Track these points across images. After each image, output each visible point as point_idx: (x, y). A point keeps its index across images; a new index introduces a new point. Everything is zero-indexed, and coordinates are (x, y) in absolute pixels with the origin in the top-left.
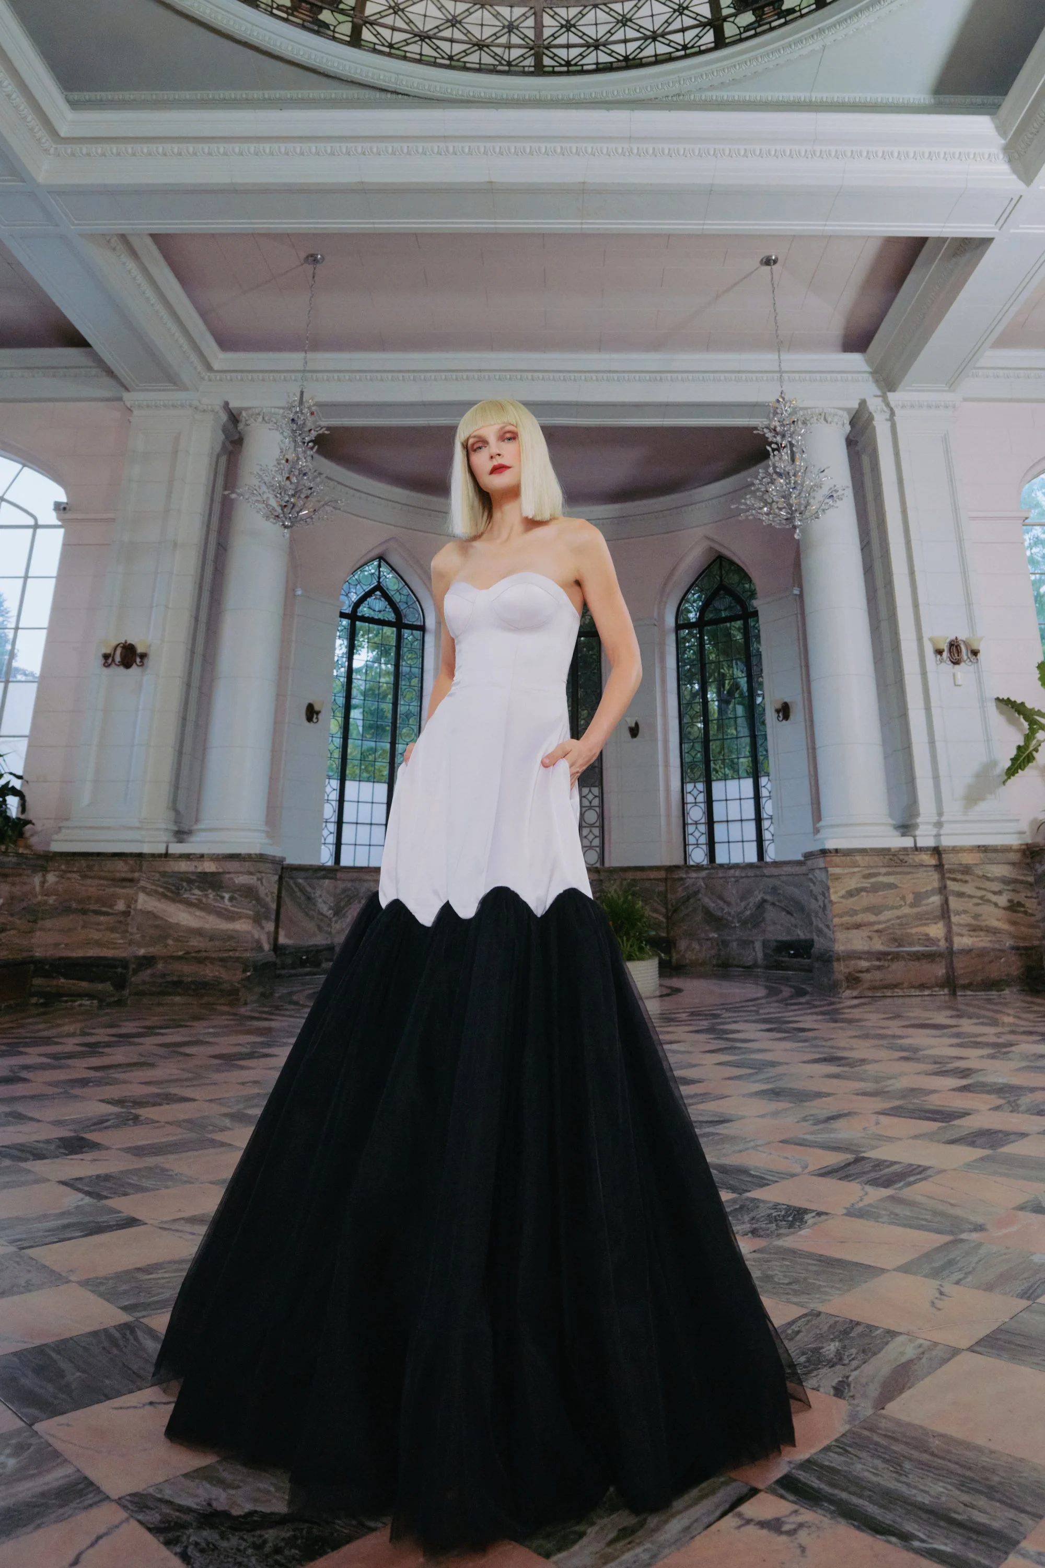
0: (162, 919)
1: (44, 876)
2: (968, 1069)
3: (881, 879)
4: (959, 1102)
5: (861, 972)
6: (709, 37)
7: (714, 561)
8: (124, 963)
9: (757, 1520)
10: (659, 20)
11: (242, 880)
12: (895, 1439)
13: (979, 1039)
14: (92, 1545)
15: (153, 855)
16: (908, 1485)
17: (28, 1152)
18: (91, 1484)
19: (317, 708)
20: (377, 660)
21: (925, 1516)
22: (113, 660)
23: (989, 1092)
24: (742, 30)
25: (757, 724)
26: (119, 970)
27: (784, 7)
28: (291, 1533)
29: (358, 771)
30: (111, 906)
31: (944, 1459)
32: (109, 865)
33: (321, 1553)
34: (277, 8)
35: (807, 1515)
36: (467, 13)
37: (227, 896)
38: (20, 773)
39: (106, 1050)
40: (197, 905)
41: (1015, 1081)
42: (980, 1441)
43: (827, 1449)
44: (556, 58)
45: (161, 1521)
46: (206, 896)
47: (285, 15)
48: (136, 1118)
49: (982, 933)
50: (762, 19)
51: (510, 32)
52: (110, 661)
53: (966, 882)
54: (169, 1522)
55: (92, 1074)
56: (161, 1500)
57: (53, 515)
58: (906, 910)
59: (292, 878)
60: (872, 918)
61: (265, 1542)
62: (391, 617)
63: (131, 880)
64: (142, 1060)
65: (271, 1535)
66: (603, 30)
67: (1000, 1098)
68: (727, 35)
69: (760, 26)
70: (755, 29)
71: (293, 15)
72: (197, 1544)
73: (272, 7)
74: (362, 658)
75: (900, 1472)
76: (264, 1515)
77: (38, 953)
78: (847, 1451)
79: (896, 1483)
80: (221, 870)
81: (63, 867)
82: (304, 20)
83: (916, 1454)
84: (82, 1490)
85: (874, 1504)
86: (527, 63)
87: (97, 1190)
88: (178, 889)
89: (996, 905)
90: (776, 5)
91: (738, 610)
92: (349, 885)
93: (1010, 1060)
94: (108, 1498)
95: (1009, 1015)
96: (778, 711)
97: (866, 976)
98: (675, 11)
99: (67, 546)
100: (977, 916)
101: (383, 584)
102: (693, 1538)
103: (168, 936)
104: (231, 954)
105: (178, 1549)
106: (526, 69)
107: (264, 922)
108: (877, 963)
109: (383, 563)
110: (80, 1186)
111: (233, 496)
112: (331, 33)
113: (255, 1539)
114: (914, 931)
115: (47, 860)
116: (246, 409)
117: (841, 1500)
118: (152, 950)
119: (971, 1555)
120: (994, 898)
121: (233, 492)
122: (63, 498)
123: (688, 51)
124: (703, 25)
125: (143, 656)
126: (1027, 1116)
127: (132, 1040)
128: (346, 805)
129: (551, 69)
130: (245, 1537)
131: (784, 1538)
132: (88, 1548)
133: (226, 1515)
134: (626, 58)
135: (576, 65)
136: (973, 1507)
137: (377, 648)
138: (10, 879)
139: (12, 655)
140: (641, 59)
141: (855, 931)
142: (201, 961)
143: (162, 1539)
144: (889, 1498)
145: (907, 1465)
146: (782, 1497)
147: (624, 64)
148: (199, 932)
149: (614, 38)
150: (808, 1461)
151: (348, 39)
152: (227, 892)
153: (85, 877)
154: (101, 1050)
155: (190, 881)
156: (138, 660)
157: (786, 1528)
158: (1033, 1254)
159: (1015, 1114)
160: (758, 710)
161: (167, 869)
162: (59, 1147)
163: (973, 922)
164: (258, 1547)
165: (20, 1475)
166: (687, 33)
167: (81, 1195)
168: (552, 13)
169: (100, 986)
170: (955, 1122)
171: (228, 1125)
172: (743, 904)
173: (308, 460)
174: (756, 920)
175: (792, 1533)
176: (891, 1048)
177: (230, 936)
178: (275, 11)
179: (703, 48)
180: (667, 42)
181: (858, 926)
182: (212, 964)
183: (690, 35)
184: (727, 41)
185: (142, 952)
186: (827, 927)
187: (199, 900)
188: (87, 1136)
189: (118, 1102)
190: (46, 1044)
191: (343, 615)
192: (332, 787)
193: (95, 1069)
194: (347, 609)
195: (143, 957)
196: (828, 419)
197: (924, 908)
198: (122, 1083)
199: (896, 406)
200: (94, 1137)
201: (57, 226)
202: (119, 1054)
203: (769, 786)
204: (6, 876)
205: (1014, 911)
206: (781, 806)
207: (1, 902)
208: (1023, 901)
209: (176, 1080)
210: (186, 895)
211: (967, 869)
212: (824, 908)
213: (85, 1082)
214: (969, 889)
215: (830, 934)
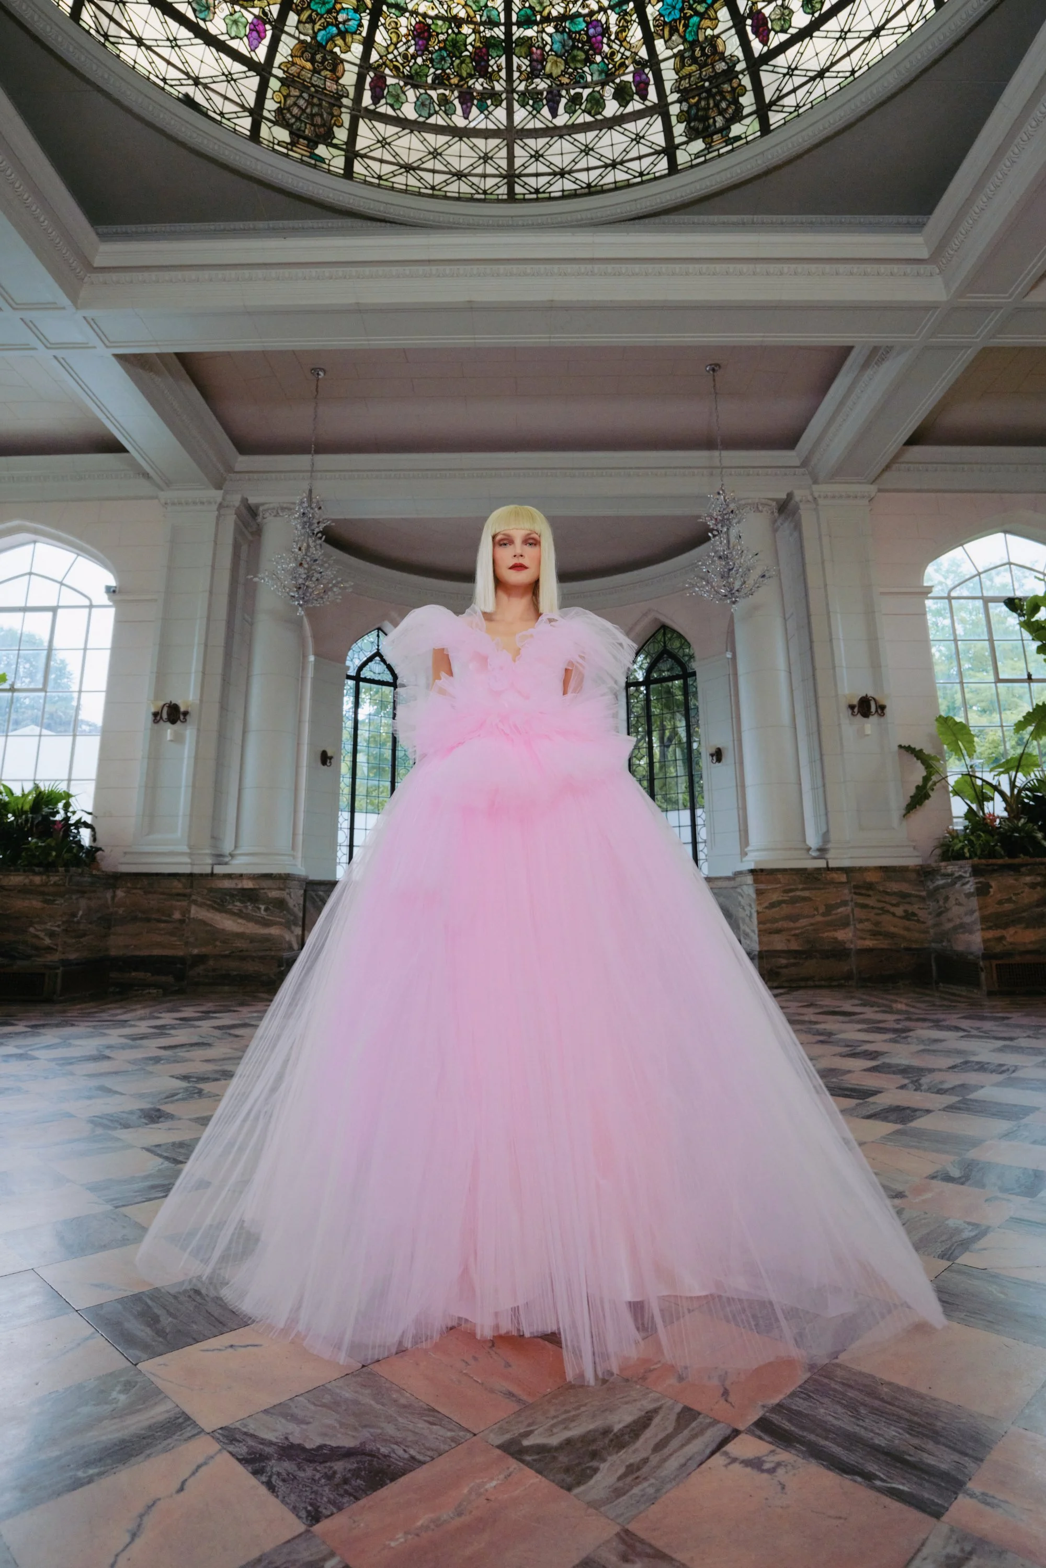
0: (211, 925)
1: (114, 892)
2: (876, 1052)
3: (798, 893)
4: (871, 1081)
5: (781, 967)
6: (663, 164)
7: (659, 630)
8: (182, 960)
9: (742, 1458)
10: (618, 149)
11: (274, 894)
12: (850, 1386)
13: (881, 1025)
14: (193, 1473)
15: (201, 875)
16: (866, 1429)
17: (117, 1121)
18: (188, 1418)
19: (329, 754)
20: (377, 713)
21: (883, 1457)
22: (161, 718)
23: (894, 1073)
24: (693, 157)
25: (694, 764)
26: (179, 966)
27: (731, 135)
28: (356, 1465)
29: (364, 805)
30: (170, 916)
31: (893, 1405)
32: (166, 884)
33: (382, 1484)
34: (278, 144)
35: (784, 1455)
36: (446, 146)
37: (263, 907)
38: (90, 811)
39: (172, 1032)
40: (240, 915)
41: (916, 1062)
42: (922, 1389)
43: (793, 1395)
44: (526, 186)
45: (249, 1454)
46: (246, 907)
47: (285, 151)
48: (200, 1092)
49: (881, 937)
50: (711, 147)
51: (485, 162)
52: (158, 718)
53: (869, 896)
54: (255, 1453)
55: (163, 1053)
56: (245, 1434)
57: (105, 597)
58: (819, 918)
59: (313, 891)
60: (792, 925)
61: (335, 1473)
62: (388, 677)
63: (184, 895)
64: (200, 1041)
65: (339, 1466)
66: (568, 159)
67: (904, 1078)
68: (679, 162)
69: (709, 153)
70: (705, 156)
71: (292, 150)
72: (279, 1474)
73: (274, 143)
74: (366, 710)
75: (857, 1416)
76: (332, 1449)
77: (113, 952)
78: (810, 1396)
79: (855, 1427)
80: (257, 887)
81: (129, 885)
82: (302, 155)
83: (868, 1400)
84: (180, 1424)
85: (839, 1446)
86: (499, 191)
87: (175, 1156)
88: (222, 901)
89: (894, 914)
90: (724, 133)
91: (678, 671)
93: (909, 1044)
94: (203, 1430)
95: (901, 1002)
96: (712, 755)
97: (784, 971)
98: (632, 140)
99: (120, 622)
100: (877, 924)
101: (382, 651)
102: (690, 1474)
103: (216, 939)
104: (267, 953)
105: (264, 1479)
106: (500, 197)
107: (293, 927)
108: (792, 961)
110: (159, 1152)
111: (256, 579)
112: (326, 167)
113: (326, 1470)
114: (825, 935)
115: (116, 879)
116: (263, 504)
117: (809, 1440)
118: (204, 950)
119: (926, 1495)
120: (892, 909)
121: (255, 577)
122: (112, 582)
123: (645, 178)
124: (657, 153)
125: (186, 714)
126: (928, 1094)
127: (191, 1023)
128: (356, 832)
129: (521, 197)
130: (318, 1468)
131: (765, 1475)
132: (190, 1476)
133: (301, 1448)
134: (589, 185)
135: (544, 192)
136: (923, 1450)
137: (376, 704)
138: (86, 895)
139: (78, 708)
140: (602, 186)
141: (776, 936)
142: (243, 959)
143: (250, 1468)
144: (851, 1440)
145: (863, 1411)
146: (760, 1438)
147: (586, 190)
148: (240, 936)
149: (578, 167)
150: (778, 1405)
151: (342, 172)
152: (263, 904)
153: (146, 893)
154: (167, 1032)
155: (232, 896)
156: (182, 717)
157: (767, 1466)
158: (947, 1219)
159: (918, 1093)
160: (695, 753)
161: (213, 886)
162: (140, 1117)
163: (874, 928)
164: (329, 1477)
165: (131, 1409)
166: (643, 160)
167: (161, 1160)
168: (522, 144)
169: (163, 979)
170: (871, 1099)
173: (319, 550)
175: (772, 1471)
176: (810, 1032)
177: (267, 939)
178: (276, 147)
179: (657, 175)
180: (625, 169)
181: (778, 931)
182: (253, 961)
183: (646, 162)
184: (679, 167)
185: (196, 951)
186: (753, 931)
187: (240, 910)
188: (163, 1107)
189: (185, 1078)
190: (124, 1027)
191: (349, 677)
192: (344, 817)
193: (165, 1048)
194: (352, 672)
195: (197, 956)
196: (760, 508)
197: (833, 917)
198: (186, 1061)
199: (820, 496)
200: (168, 1108)
201: (95, 347)
202: (182, 1036)
203: (704, 816)
204: (84, 892)
205: (909, 920)
206: (711, 833)
207: (81, 913)
208: (917, 911)
209: (230, 1059)
210: (230, 907)
211: (870, 886)
212: (751, 917)
213: (157, 1060)
214: (871, 902)
215: (755, 937)
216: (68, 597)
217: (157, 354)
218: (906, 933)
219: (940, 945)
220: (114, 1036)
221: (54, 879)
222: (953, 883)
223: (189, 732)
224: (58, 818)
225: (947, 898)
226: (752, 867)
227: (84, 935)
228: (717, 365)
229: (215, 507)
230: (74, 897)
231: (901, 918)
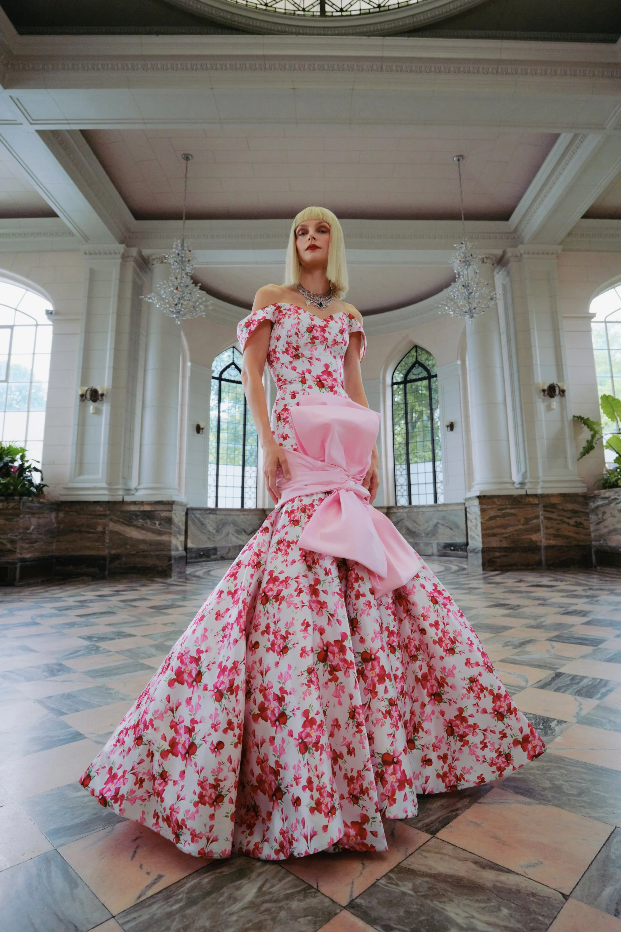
0: (123, 535)
1: (57, 514)
2: (582, 611)
3: (508, 511)
4: (593, 632)
5: (494, 558)
7: (413, 348)
8: (104, 558)
11: (164, 514)
15: (115, 502)
19: (202, 426)
22: (86, 398)
23: (606, 626)
26: (102, 561)
29: (226, 461)
30: (95, 529)
32: (92, 508)
37: (157, 523)
39: (90, 604)
40: (142, 528)
44: (334, 6)
46: (146, 523)
48: (97, 649)
49: (560, 538)
52: (84, 398)
53: (553, 512)
55: (78, 620)
57: (46, 317)
58: (520, 527)
59: (192, 514)
60: (503, 531)
63: (105, 515)
64: (110, 610)
74: (226, 406)
77: (57, 553)
80: (153, 509)
81: (67, 509)
86: (314, 10)
88: (130, 519)
89: (568, 524)
91: (425, 374)
92: (223, 517)
93: (601, 605)
96: (448, 426)
97: (499, 560)
99: (56, 335)
100: (558, 530)
101: (236, 362)
103: (127, 544)
104: (161, 552)
106: (315, 13)
107: (178, 536)
108: (503, 554)
109: (235, 350)
114: (524, 537)
115: (57, 505)
118: (119, 551)
120: (567, 520)
122: (51, 308)
125: (103, 395)
127: (105, 598)
128: (220, 477)
129: (330, 14)
135: (346, 11)
138: (37, 515)
141: (494, 538)
142: (145, 556)
147: (376, 11)
148: (144, 542)
152: (157, 521)
153: (78, 514)
154: (86, 604)
155: (137, 516)
156: (100, 397)
160: (435, 426)
161: (124, 509)
163: (556, 533)
169: (92, 570)
170: (602, 646)
171: (154, 653)
172: (427, 525)
174: (433, 532)
176: (530, 598)
177: (160, 543)
181: (494, 535)
182: (152, 557)
185: (113, 552)
186: (478, 535)
187: (143, 525)
188: (64, 663)
189: (89, 638)
190: (57, 601)
191: (214, 378)
192: (212, 468)
193: (81, 616)
194: (216, 375)
195: (115, 555)
196: (485, 260)
197: (530, 526)
198: (93, 625)
199: (525, 253)
200: (68, 663)
201: (22, 124)
202: (96, 607)
203: (441, 466)
204: (34, 514)
205: (578, 527)
206: (446, 476)
207: (32, 527)
208: (583, 521)
209: (126, 623)
210: (135, 523)
211: (554, 506)
212: (476, 526)
213: (72, 625)
214: (554, 516)
215: (480, 539)
216: (21, 319)
217: (66, 130)
218: (576, 536)
219: (598, 543)
220: (48, 608)
221: (12, 505)
222: (610, 503)
223: (105, 407)
224: (16, 464)
225: (604, 513)
226: (478, 494)
227: (36, 542)
228: (461, 156)
229: (119, 256)
230: (27, 516)
231: (573, 526)
